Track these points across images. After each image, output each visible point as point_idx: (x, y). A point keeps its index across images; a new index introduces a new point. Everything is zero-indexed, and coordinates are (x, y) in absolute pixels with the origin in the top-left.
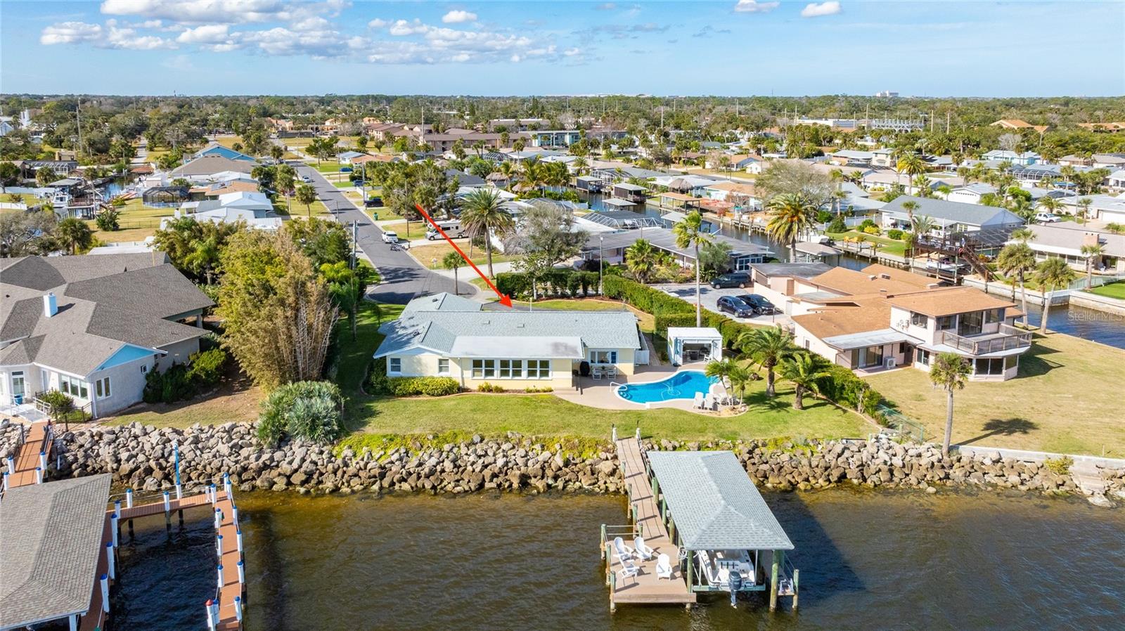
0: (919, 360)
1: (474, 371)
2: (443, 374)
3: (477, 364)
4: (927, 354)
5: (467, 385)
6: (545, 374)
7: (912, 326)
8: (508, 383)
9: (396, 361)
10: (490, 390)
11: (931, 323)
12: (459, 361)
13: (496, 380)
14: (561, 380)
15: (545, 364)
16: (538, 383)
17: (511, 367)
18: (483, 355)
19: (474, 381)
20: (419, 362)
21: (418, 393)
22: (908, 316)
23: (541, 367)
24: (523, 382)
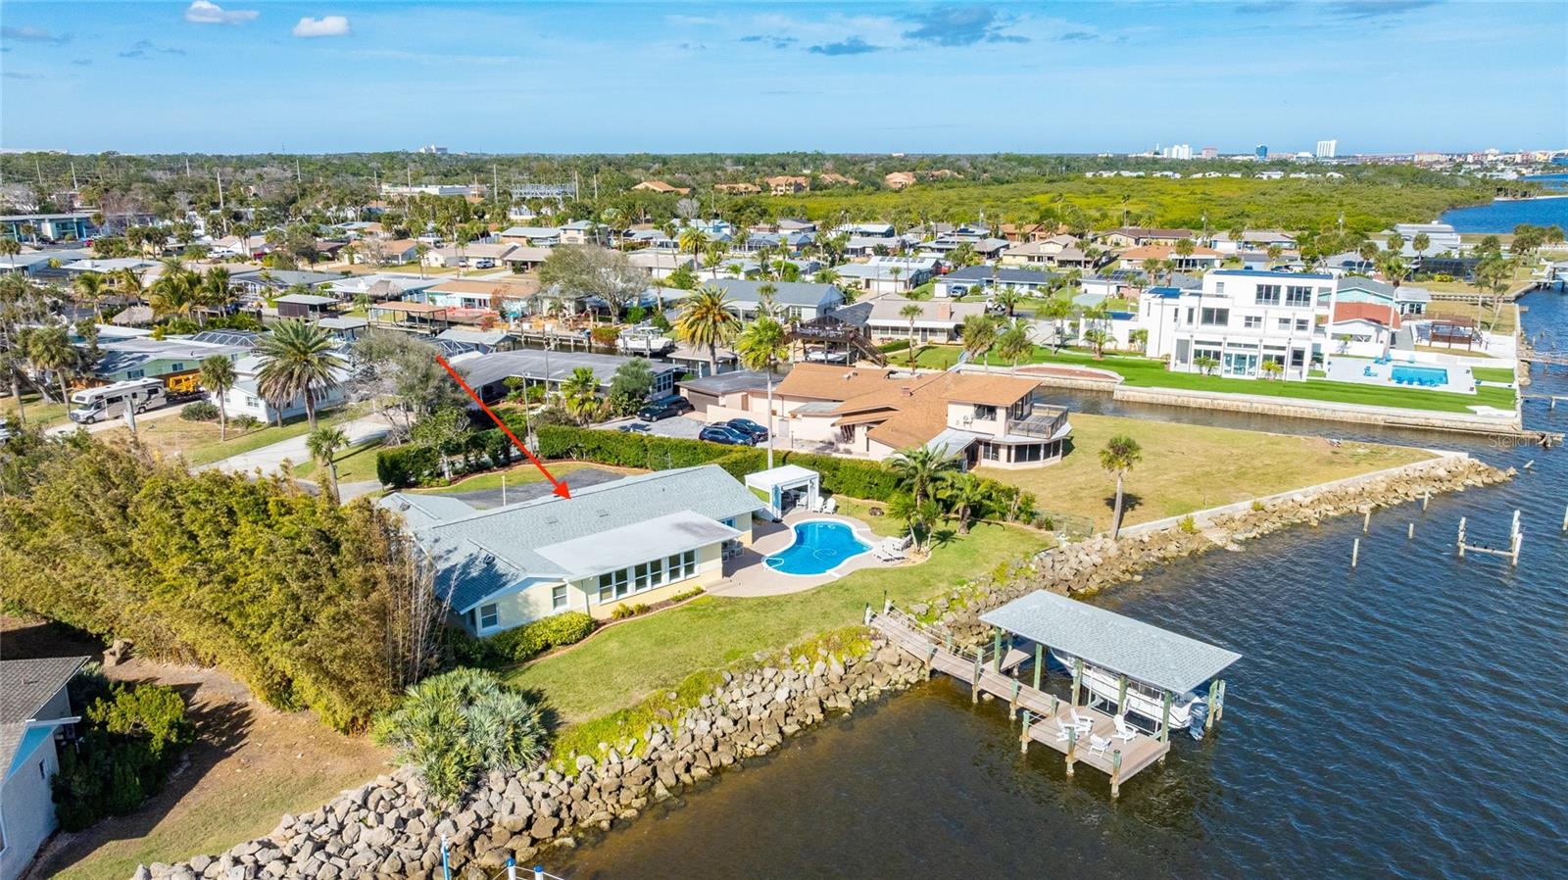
0: (986, 456)
1: (602, 592)
2: (561, 609)
3: (605, 580)
4: (997, 447)
5: (596, 616)
6: (689, 569)
7: (977, 422)
8: (650, 595)
9: (490, 611)
10: (632, 613)
11: (1001, 414)
12: (581, 584)
13: (633, 597)
14: (708, 572)
15: (689, 556)
16: (683, 585)
17: (648, 572)
18: (613, 566)
19: (603, 607)
20: (526, 600)
21: (547, 647)
22: (971, 411)
23: (683, 562)
24: (667, 588)
